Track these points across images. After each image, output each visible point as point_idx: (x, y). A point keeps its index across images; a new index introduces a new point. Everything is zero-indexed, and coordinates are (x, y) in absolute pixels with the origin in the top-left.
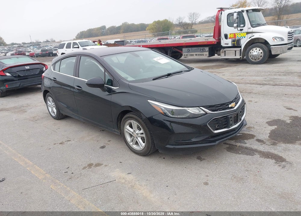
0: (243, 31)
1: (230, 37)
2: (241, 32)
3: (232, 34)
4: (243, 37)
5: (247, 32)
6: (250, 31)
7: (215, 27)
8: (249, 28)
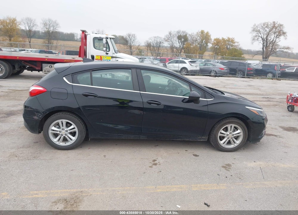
0: (108, 55)
1: (96, 59)
2: (107, 55)
3: (98, 56)
4: (109, 60)
5: (112, 56)
6: (114, 55)
7: (80, 47)
8: (113, 54)
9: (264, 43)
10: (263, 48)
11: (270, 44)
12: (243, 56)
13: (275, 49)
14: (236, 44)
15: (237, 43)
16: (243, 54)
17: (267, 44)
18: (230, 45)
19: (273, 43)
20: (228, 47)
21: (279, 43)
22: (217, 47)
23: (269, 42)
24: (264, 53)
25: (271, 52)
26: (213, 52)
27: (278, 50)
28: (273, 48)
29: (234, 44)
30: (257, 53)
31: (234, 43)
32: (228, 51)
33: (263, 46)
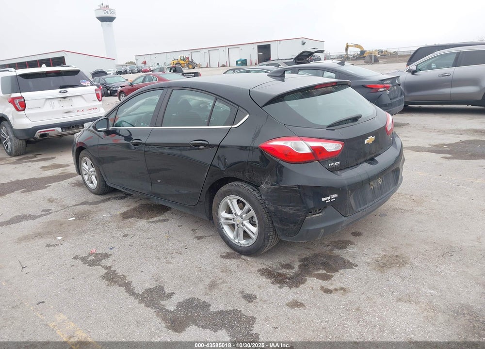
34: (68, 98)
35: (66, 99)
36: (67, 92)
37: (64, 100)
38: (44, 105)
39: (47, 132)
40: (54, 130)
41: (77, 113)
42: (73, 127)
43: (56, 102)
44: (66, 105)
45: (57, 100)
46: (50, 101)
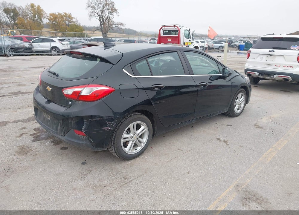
9: (100, 20)
10: (101, 24)
11: (106, 20)
12: (84, 32)
13: (111, 25)
14: (74, 20)
15: (75, 18)
16: (84, 30)
17: (103, 21)
18: (68, 21)
19: (108, 19)
20: (67, 23)
21: (113, 20)
22: (55, 23)
23: (104, 18)
24: (103, 29)
25: (108, 28)
26: (52, 28)
27: (113, 26)
28: (109, 24)
29: (72, 20)
30: (96, 29)
31: (72, 18)
32: (68, 28)
33: (101, 22)
34: (273, 56)
35: (272, 56)
36: (274, 51)
37: (270, 56)
38: (258, 57)
39: (251, 74)
40: (254, 73)
41: (274, 67)
42: (266, 75)
43: (265, 57)
44: (270, 60)
45: (266, 56)
46: (262, 55)
